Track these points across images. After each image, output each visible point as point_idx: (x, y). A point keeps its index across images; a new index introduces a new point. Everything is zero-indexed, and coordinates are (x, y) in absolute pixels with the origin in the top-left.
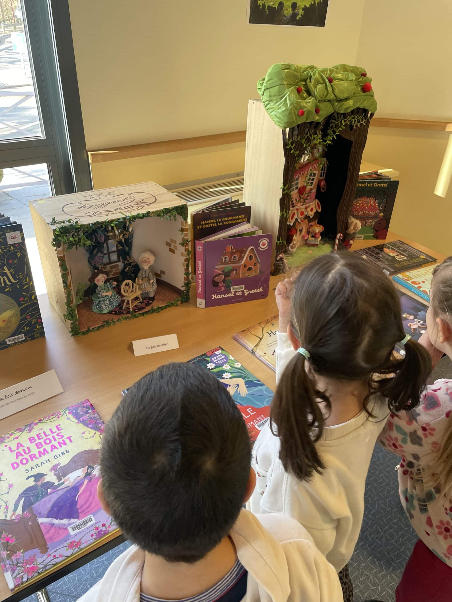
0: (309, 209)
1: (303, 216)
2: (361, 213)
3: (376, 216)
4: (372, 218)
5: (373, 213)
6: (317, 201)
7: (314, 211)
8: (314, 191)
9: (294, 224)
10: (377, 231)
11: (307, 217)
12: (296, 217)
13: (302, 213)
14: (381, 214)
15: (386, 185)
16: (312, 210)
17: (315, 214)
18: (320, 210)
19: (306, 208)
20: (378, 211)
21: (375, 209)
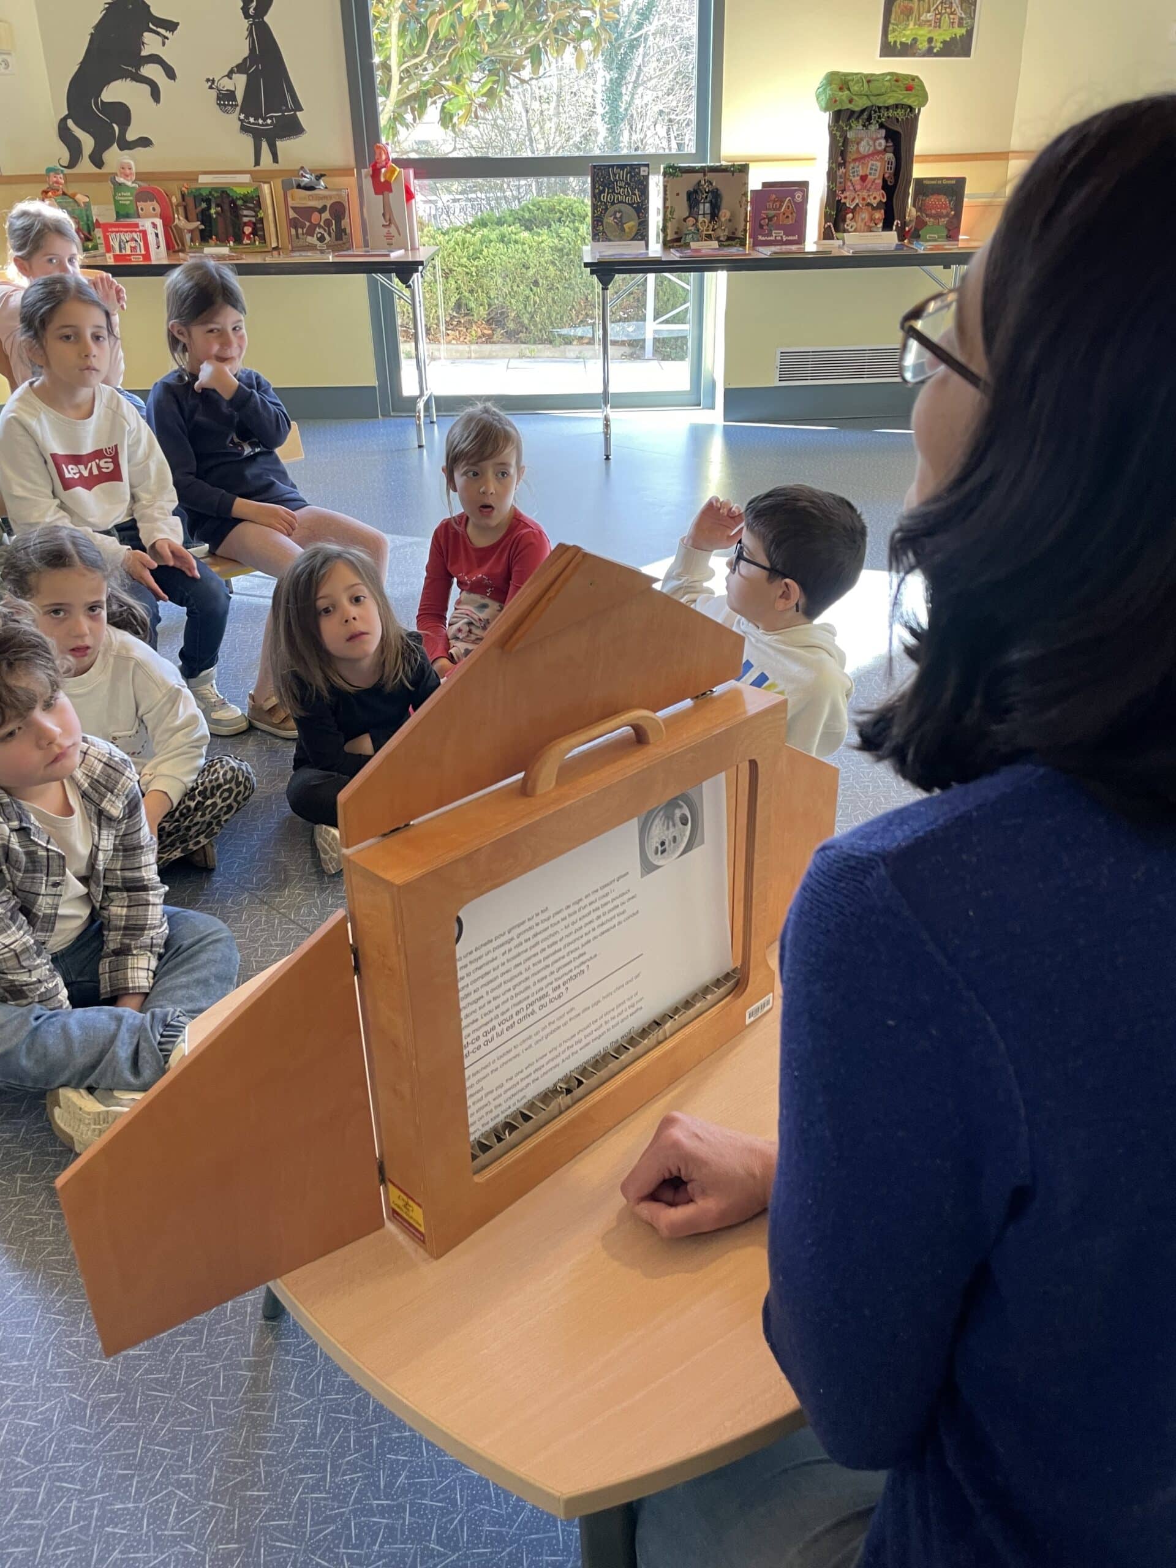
0: (872, 197)
1: (865, 203)
2: (933, 212)
3: (947, 215)
4: (944, 217)
5: (944, 212)
6: (882, 191)
7: (878, 199)
8: (880, 181)
9: (855, 207)
10: (949, 230)
11: (869, 204)
12: (857, 201)
13: (864, 199)
14: (953, 213)
15: (953, 182)
16: (875, 198)
17: (878, 204)
18: (884, 200)
19: (869, 196)
20: (949, 210)
21: (946, 207)
